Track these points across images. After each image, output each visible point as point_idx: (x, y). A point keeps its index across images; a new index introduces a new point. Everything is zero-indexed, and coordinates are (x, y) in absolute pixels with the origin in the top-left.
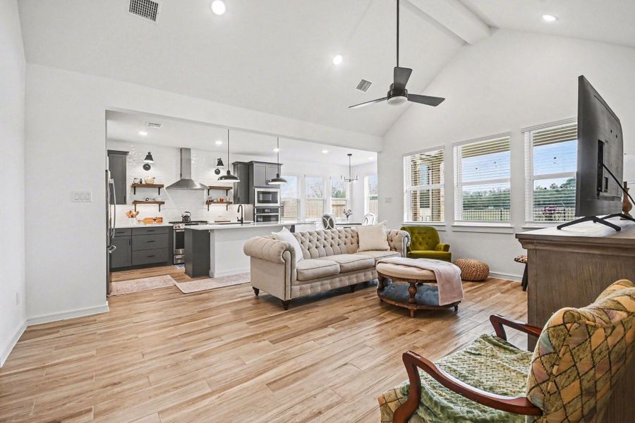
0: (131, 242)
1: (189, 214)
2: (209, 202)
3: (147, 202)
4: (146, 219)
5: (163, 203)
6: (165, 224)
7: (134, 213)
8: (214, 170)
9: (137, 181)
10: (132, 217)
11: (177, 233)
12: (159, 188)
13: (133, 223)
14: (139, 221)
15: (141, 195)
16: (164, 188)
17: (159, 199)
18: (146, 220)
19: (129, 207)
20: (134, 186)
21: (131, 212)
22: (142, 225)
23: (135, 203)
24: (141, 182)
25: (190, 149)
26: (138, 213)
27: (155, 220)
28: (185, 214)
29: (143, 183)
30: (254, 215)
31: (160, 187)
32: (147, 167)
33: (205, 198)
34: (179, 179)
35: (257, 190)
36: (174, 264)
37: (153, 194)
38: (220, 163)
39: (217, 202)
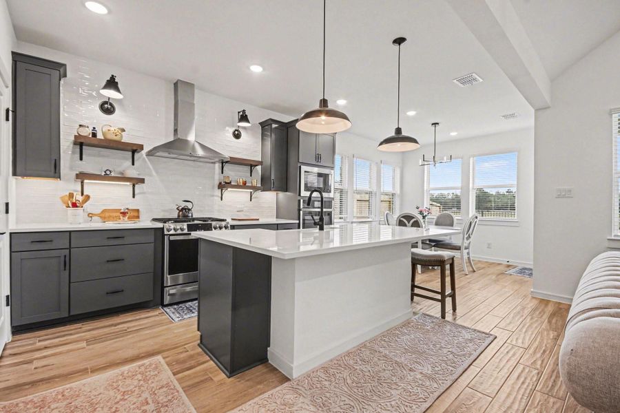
0: (67, 263)
1: (189, 205)
2: (223, 186)
3: (106, 177)
4: (104, 211)
5: (142, 181)
6: (145, 222)
7: (80, 198)
8: (231, 130)
9: (87, 132)
10: (74, 205)
11: (171, 242)
12: (134, 152)
13: (77, 221)
14: (90, 215)
15: (94, 162)
16: (144, 152)
17: (132, 172)
18: (105, 215)
19: (66, 186)
20: (81, 144)
21: (71, 195)
22: (97, 224)
23: (82, 177)
24: (94, 135)
25: (192, 85)
26: (88, 197)
27: (124, 214)
28: (183, 205)
29: (100, 136)
30: (299, 210)
31: (135, 149)
32: (107, 108)
33: (217, 178)
34: (171, 139)
35: (304, 168)
36: (164, 306)
37: (120, 163)
38: (244, 118)
39: (238, 186)
